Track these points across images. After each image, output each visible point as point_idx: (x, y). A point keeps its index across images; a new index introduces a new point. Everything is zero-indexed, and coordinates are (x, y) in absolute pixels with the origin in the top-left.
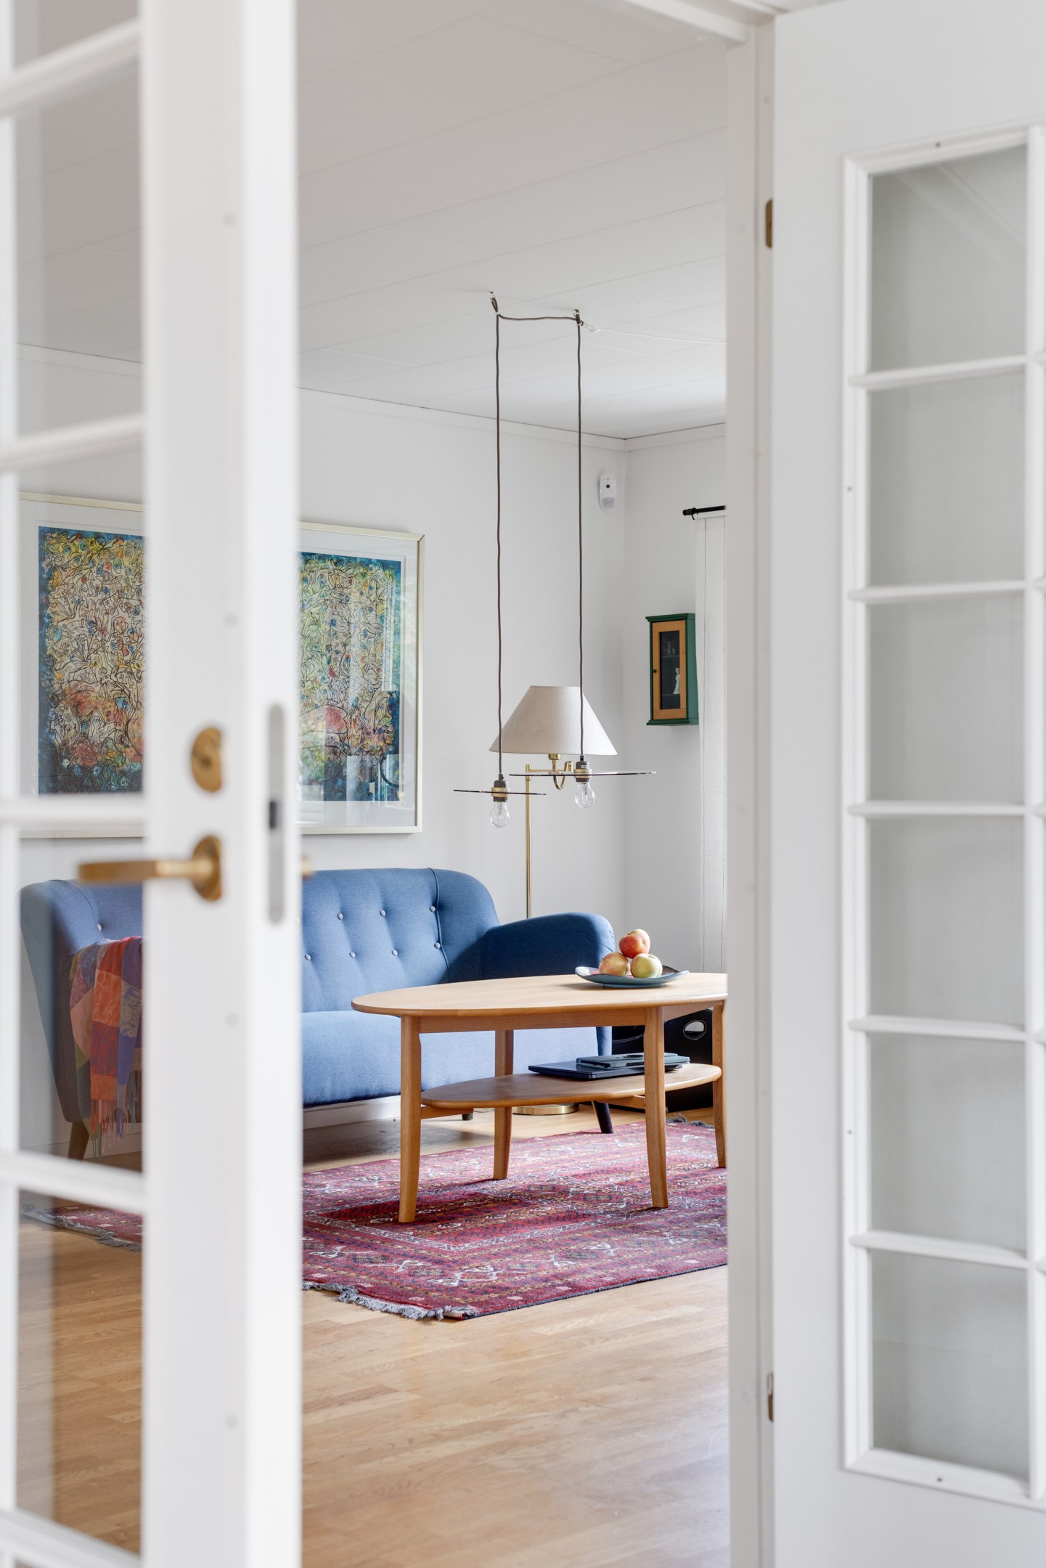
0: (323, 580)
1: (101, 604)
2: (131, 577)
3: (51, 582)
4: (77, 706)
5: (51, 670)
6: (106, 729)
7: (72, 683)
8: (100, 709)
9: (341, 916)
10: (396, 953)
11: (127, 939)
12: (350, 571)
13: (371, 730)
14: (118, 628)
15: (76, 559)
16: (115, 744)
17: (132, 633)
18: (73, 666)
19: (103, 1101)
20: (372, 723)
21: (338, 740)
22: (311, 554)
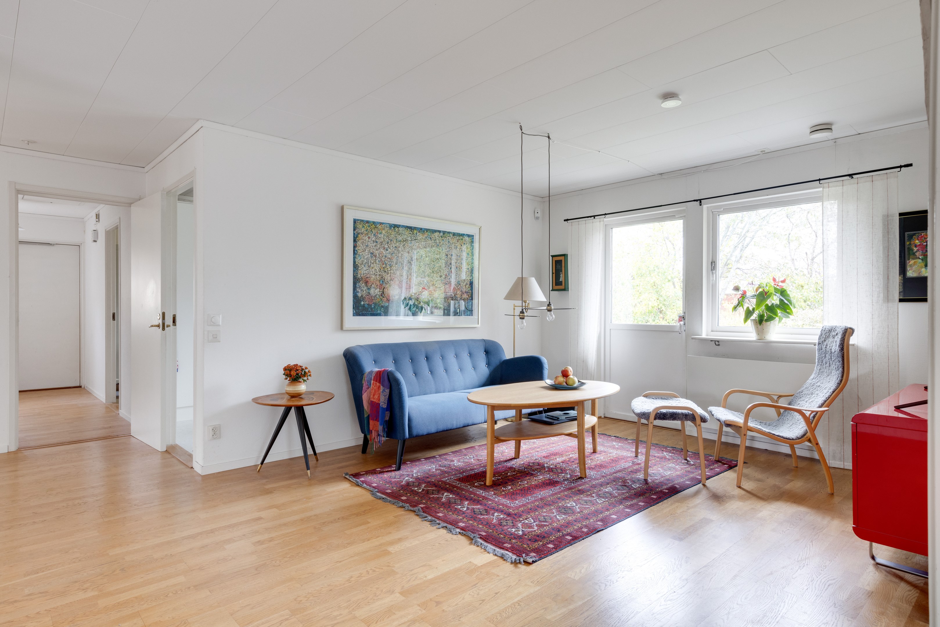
0: (449, 240)
1: (375, 247)
2: (385, 237)
3: (357, 238)
4: (366, 283)
5: (357, 270)
6: (376, 291)
7: (365, 275)
8: (374, 284)
9: (455, 356)
10: (473, 369)
11: (383, 369)
12: (458, 238)
13: (464, 292)
14: (380, 255)
15: (366, 230)
16: (379, 296)
17: (385, 257)
18: (365, 269)
19: (374, 430)
20: (464, 290)
21: (454, 295)
22: (445, 232)
